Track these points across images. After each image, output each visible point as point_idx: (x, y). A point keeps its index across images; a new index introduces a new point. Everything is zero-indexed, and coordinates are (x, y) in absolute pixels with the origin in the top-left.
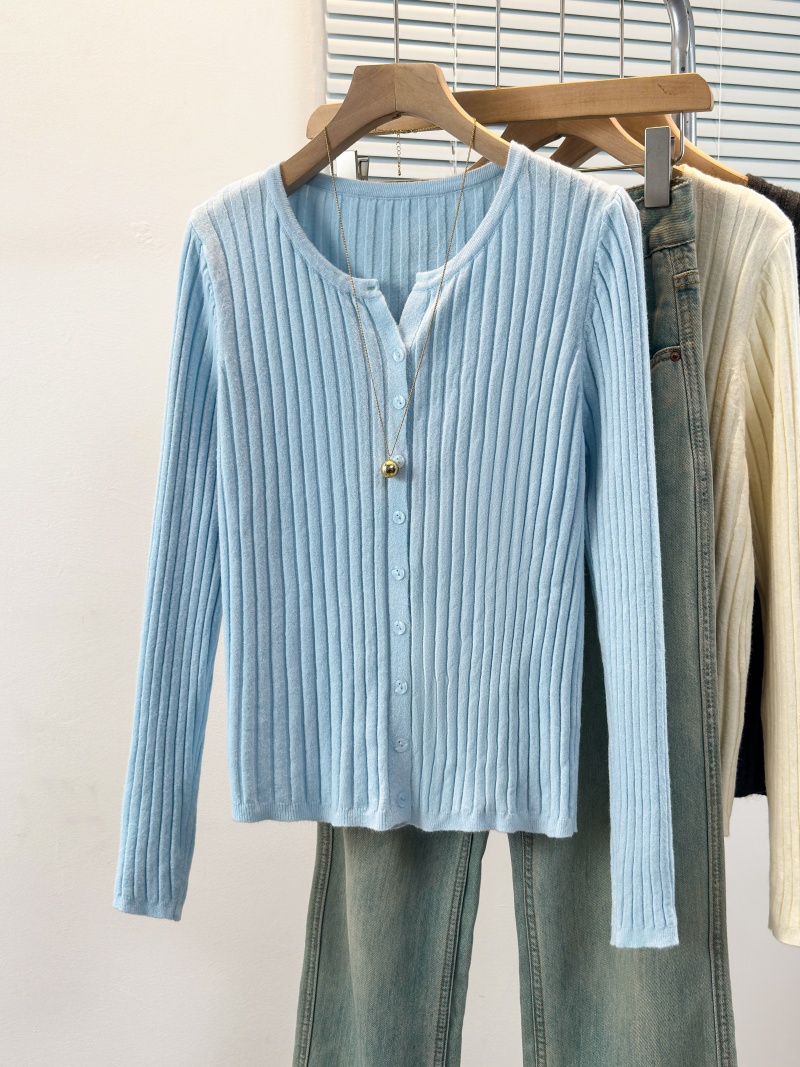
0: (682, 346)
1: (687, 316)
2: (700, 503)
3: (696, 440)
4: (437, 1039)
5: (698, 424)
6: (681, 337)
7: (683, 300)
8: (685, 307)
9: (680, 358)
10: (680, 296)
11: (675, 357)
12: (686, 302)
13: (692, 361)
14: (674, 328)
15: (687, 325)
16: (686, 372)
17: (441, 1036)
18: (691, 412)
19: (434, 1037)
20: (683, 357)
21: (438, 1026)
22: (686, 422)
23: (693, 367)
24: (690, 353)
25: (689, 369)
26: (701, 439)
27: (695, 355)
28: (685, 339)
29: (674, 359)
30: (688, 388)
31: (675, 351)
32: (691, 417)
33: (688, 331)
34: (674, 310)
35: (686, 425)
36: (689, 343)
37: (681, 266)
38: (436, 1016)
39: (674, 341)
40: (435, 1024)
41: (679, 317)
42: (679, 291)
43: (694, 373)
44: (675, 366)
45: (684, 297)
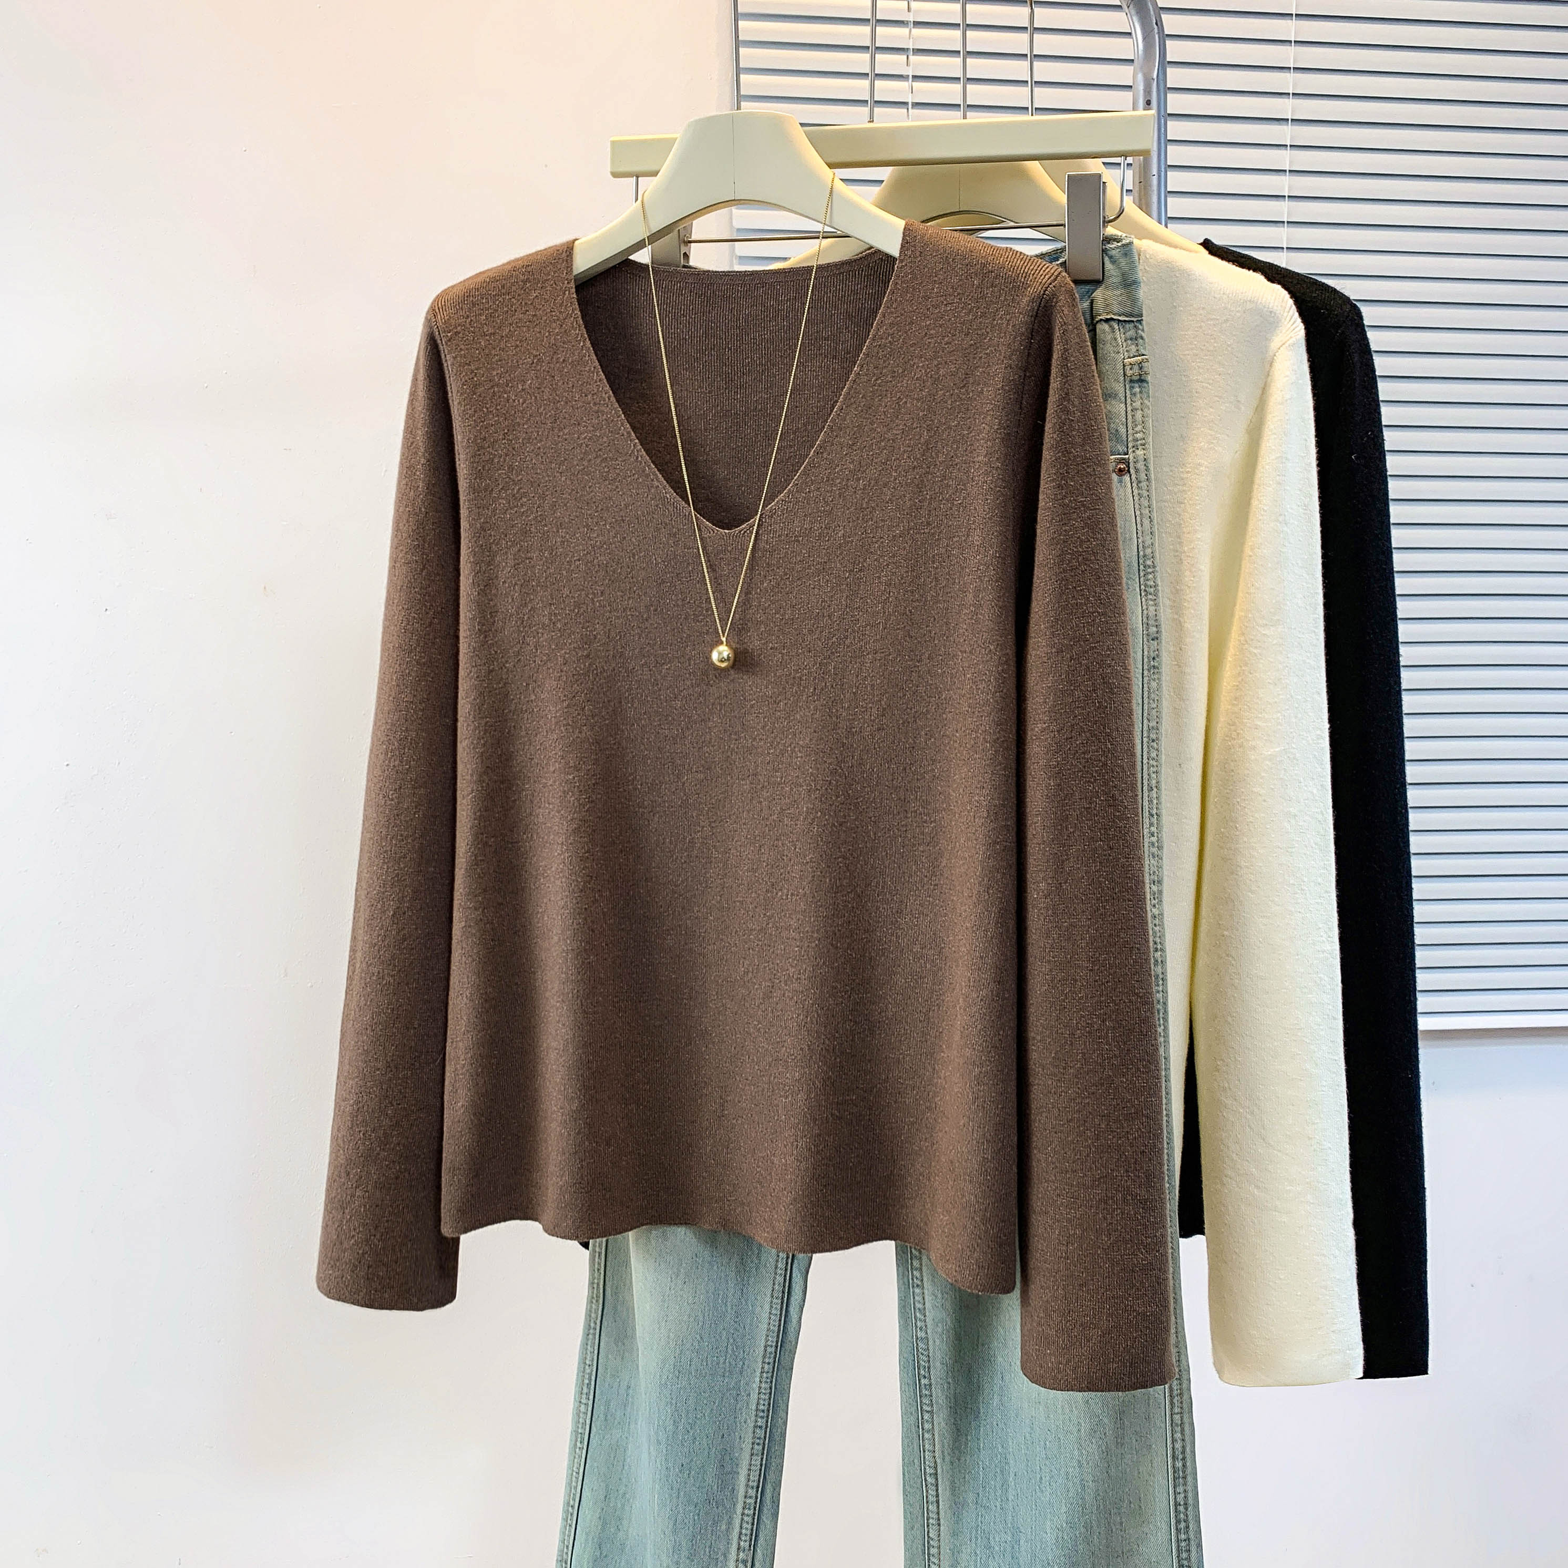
0: (1131, 458)
1: (1139, 414)
2: (1149, 670)
3: (1146, 586)
4: (755, 1427)
5: (1149, 563)
6: (1130, 445)
7: (1135, 394)
8: (1137, 404)
9: (1129, 471)
10: (1132, 388)
11: (1120, 470)
12: (1138, 396)
13: (1143, 476)
14: (1123, 430)
15: (1139, 428)
16: (1136, 492)
17: (761, 1422)
18: (1141, 546)
19: (753, 1424)
20: (1132, 471)
21: (757, 1410)
22: (1135, 559)
23: (1144, 484)
24: (1140, 465)
25: (1139, 488)
26: (1152, 583)
27: (1147, 469)
28: (1136, 447)
29: (1121, 472)
30: (1138, 513)
31: (1121, 461)
32: (1141, 553)
33: (1139, 436)
34: (1123, 405)
35: (1136, 565)
36: (1140, 452)
37: (1133, 348)
38: (754, 1396)
39: (1121, 448)
40: (754, 1407)
41: (1130, 417)
42: (1131, 381)
43: (1145, 493)
44: (1121, 482)
45: (1138, 390)
